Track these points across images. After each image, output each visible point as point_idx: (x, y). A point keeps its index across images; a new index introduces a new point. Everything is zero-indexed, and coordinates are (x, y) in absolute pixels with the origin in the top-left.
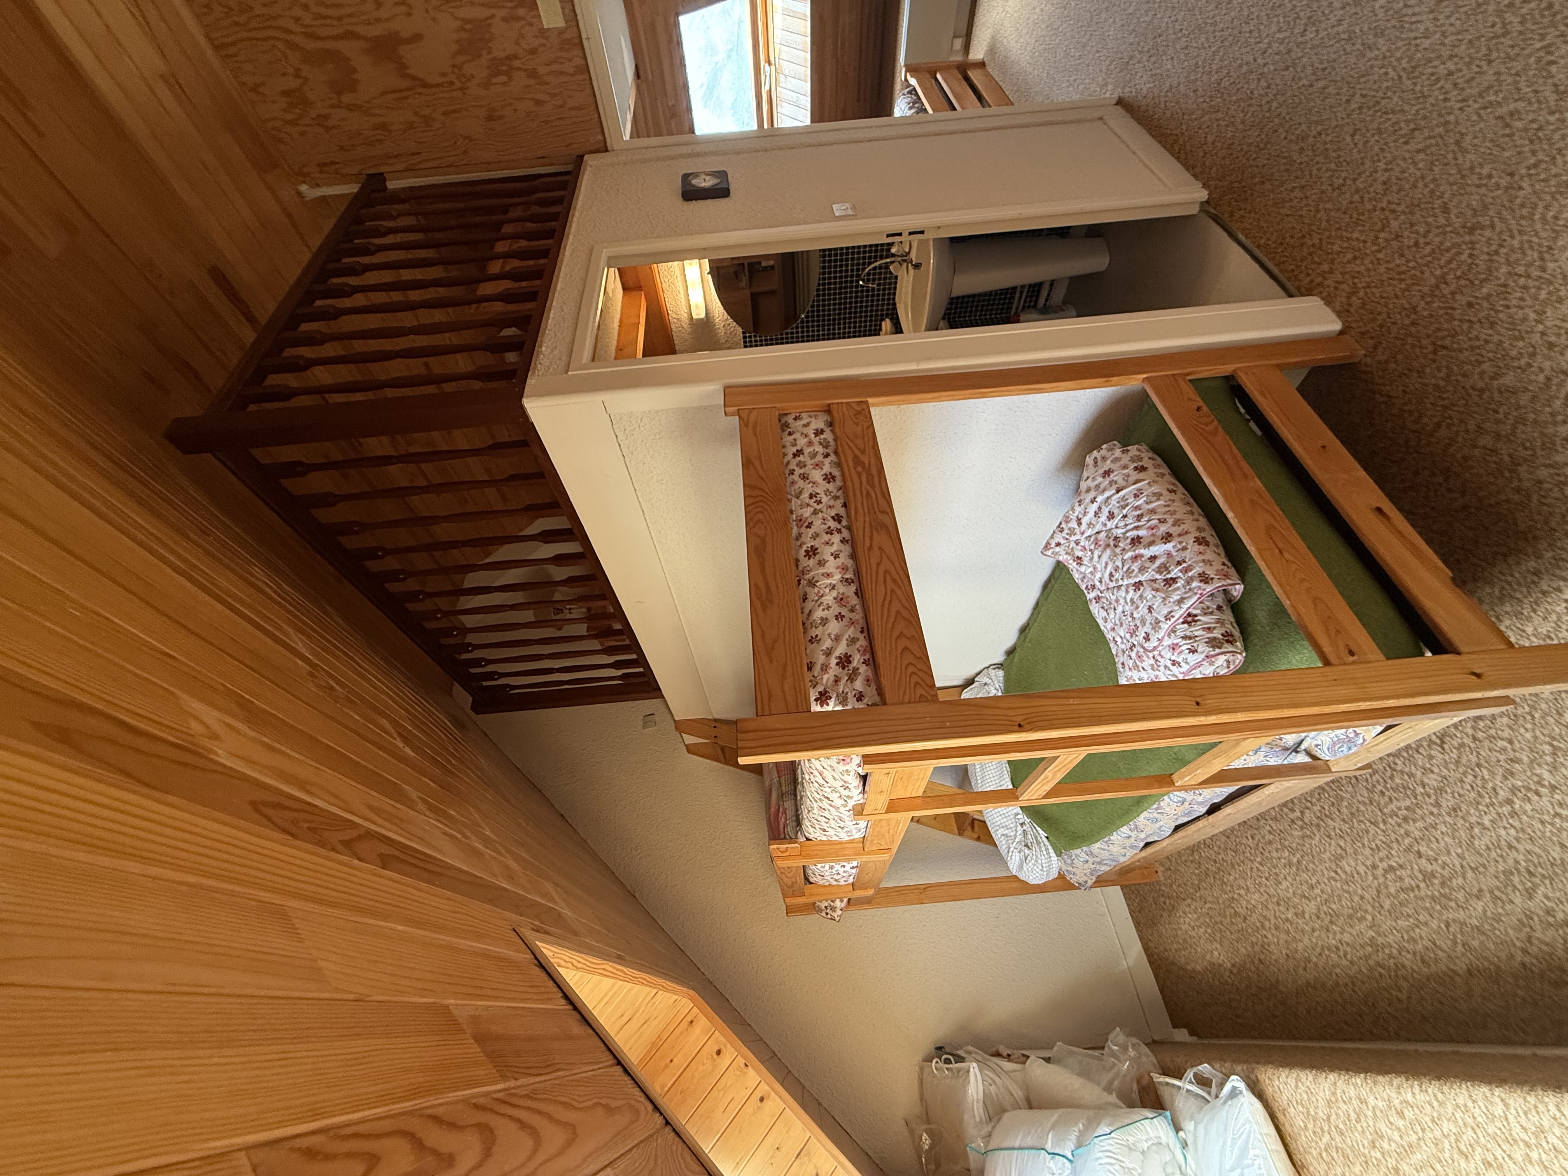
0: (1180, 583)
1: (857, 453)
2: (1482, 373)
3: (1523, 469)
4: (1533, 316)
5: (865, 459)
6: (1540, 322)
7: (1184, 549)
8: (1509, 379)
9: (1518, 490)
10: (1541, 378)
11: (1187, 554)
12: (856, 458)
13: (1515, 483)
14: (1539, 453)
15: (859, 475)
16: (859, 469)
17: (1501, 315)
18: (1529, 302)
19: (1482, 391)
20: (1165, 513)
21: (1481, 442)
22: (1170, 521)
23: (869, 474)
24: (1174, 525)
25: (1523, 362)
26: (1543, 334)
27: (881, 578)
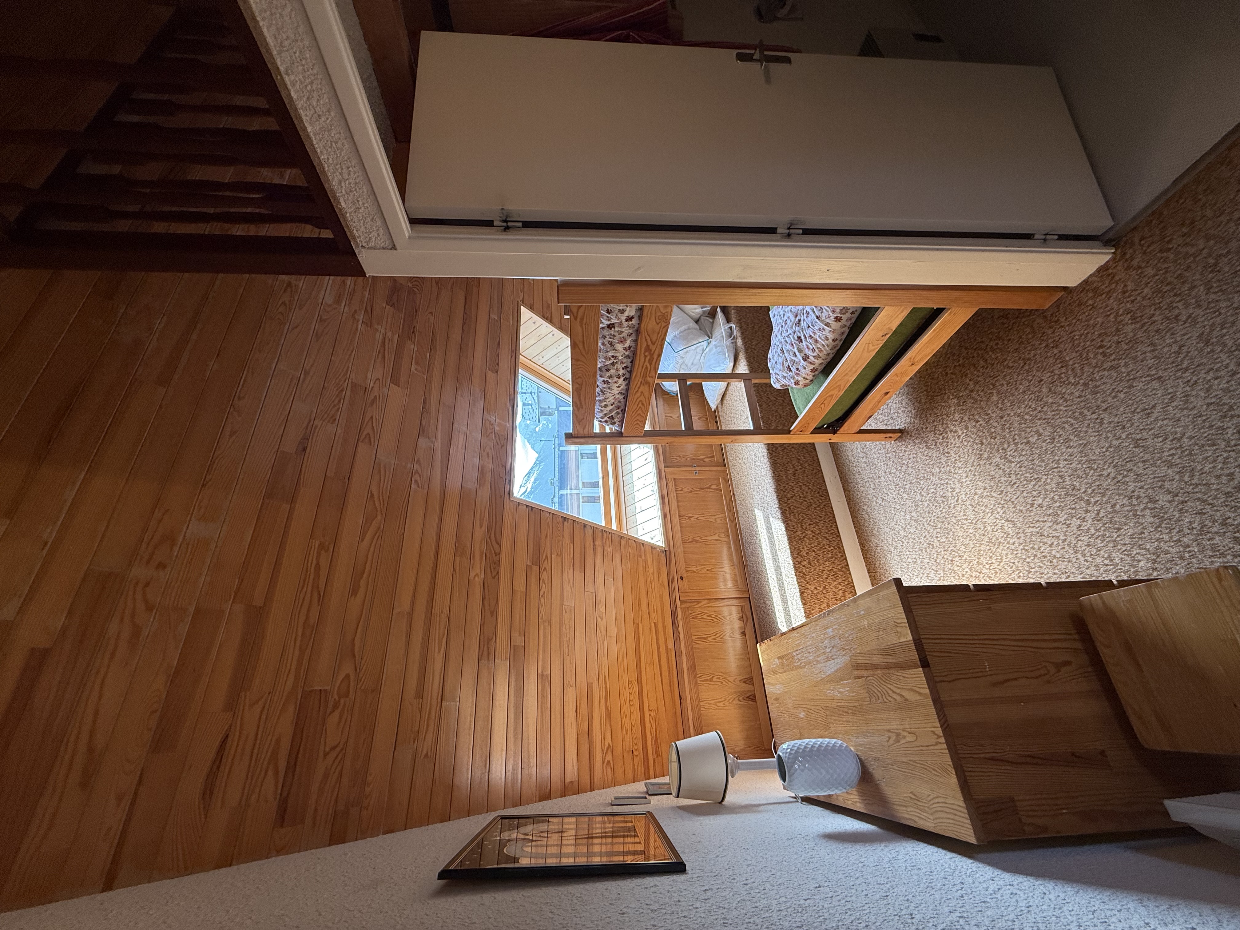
0: (790, 373)
1: (650, 343)
2: (1003, 385)
3: (955, 401)
4: (1019, 411)
5: (653, 348)
6: (1015, 414)
7: (805, 368)
8: (995, 398)
9: (949, 398)
10: (990, 412)
11: (803, 370)
12: (648, 346)
13: (951, 397)
14: (960, 408)
15: (646, 356)
16: (647, 354)
17: (1026, 397)
18: (1027, 411)
19: (994, 385)
20: (818, 348)
21: (971, 383)
22: (815, 354)
23: (652, 355)
24: (814, 357)
25: (1000, 405)
26: (1009, 415)
27: (637, 403)
